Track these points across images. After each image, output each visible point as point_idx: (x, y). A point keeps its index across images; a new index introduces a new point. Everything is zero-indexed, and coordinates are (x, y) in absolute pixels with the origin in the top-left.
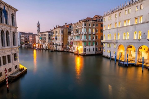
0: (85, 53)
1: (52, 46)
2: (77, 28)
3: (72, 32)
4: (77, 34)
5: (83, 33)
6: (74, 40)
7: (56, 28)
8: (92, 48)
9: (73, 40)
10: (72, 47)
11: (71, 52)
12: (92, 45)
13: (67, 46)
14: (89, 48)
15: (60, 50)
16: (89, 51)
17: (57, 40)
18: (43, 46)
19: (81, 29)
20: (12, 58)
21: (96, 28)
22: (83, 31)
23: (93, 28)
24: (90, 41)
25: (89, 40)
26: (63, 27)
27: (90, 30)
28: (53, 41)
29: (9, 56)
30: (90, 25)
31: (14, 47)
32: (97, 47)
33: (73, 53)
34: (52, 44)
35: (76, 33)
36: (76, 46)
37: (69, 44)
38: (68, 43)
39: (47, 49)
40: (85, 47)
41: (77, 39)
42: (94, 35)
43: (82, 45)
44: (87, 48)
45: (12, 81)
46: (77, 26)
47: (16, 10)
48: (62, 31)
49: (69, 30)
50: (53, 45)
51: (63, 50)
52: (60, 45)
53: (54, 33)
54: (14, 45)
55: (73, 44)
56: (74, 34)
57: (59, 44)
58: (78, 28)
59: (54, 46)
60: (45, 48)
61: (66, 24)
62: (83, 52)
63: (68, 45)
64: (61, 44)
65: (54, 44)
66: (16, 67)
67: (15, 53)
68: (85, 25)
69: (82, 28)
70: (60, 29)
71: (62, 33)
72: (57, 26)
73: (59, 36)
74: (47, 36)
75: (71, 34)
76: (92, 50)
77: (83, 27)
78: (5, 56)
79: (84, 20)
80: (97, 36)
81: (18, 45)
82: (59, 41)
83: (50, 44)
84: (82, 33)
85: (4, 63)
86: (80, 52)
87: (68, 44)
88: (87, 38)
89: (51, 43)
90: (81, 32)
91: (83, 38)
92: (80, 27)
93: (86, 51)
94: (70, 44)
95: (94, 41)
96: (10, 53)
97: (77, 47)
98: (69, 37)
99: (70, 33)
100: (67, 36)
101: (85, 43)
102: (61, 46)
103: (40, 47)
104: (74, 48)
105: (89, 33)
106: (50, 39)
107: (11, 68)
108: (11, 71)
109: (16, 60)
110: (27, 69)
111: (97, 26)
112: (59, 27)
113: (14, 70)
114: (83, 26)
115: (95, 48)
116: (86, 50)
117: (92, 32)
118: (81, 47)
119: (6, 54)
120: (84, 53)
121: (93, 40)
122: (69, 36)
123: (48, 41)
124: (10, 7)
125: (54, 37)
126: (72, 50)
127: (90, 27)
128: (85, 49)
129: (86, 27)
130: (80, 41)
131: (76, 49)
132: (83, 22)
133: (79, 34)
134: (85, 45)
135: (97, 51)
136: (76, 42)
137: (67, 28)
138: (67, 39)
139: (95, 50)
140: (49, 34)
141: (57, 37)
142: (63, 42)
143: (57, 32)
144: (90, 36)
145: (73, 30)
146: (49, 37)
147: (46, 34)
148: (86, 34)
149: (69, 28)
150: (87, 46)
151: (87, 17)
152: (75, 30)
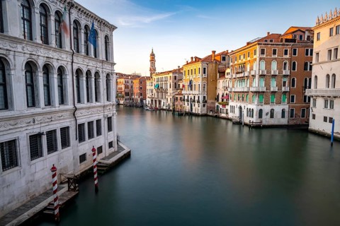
0: (261, 122)
1: (181, 103)
2: (240, 62)
3: (228, 71)
4: (241, 75)
5: (257, 73)
6: (233, 90)
7: (190, 63)
8: (278, 109)
9: (229, 90)
10: (228, 107)
11: (224, 118)
12: (280, 103)
13: (214, 103)
14: (272, 111)
15: (199, 112)
16: (272, 116)
17: (191, 90)
18: (162, 104)
19: (252, 62)
20: (104, 126)
21: (290, 60)
22: (256, 67)
23: (283, 60)
24: (274, 93)
25: (272, 90)
26: (207, 60)
28: (183, 92)
29: (99, 121)
30: (274, 53)
31: (108, 103)
32: (293, 107)
33: (228, 119)
34: (181, 98)
35: (238, 73)
37: (220, 100)
38: (218, 96)
39: (171, 111)
40: (260, 107)
41: (239, 87)
42: (285, 76)
43: (252, 102)
44: (267, 108)
45: (103, 172)
46: (242, 57)
47: (113, 28)
48: (205, 69)
49: (220, 66)
50: (184, 100)
51: (204, 112)
52: (198, 102)
53: (187, 73)
54: (108, 99)
55: (230, 101)
56: (234, 76)
57: (196, 99)
58: (244, 60)
60: (165, 107)
61: (214, 52)
62: (255, 119)
63: (218, 101)
64: (201, 99)
65: (186, 98)
66: (111, 145)
67: (109, 116)
68: (262, 52)
69: (255, 59)
70: (199, 65)
71: (205, 73)
72: (192, 58)
73: (198, 80)
74: (171, 81)
75: (226, 76)
76: (280, 115)
77: (258, 59)
78: (92, 122)
79: (259, 41)
80: (293, 80)
81: (114, 100)
82: (197, 93)
83: (177, 98)
84: (253, 73)
85: (91, 136)
86: (247, 120)
87: (217, 99)
88: (268, 86)
89: (179, 97)
90: (251, 69)
91: (257, 85)
92: (249, 59)
93: (264, 116)
94: (222, 100)
95: (285, 93)
96: (101, 117)
98: (221, 84)
99: (222, 74)
100: (215, 81)
101: (261, 96)
102: (201, 104)
103: (156, 106)
104: (233, 108)
105: (272, 73)
106: (176, 86)
107: (101, 147)
108: (102, 152)
109: (111, 131)
110: (130, 152)
111: (295, 54)
112: (197, 59)
113: (107, 151)
114: (257, 56)
115: (287, 110)
116: (264, 114)
117: (280, 68)
118: (251, 106)
119: (94, 118)
120: (259, 121)
121: (283, 89)
122: (221, 81)
123: (172, 92)
124: (103, 23)
125: (187, 84)
126: (227, 113)
127: (276, 56)
128: (261, 111)
129: (264, 59)
130: (247, 92)
131: (237, 111)
132: (258, 46)
133: (246, 74)
134: (260, 103)
135: (292, 116)
136: (237, 94)
137: (216, 61)
138: (216, 88)
139: (286, 114)
140: (175, 77)
141: (193, 84)
142: (205, 95)
143: (194, 71)
144: (274, 79)
145: (232, 66)
146: (175, 83)
147: (168, 75)
148: (264, 75)
149: (222, 62)
150: (266, 104)
151: (269, 33)
152: (235, 65)
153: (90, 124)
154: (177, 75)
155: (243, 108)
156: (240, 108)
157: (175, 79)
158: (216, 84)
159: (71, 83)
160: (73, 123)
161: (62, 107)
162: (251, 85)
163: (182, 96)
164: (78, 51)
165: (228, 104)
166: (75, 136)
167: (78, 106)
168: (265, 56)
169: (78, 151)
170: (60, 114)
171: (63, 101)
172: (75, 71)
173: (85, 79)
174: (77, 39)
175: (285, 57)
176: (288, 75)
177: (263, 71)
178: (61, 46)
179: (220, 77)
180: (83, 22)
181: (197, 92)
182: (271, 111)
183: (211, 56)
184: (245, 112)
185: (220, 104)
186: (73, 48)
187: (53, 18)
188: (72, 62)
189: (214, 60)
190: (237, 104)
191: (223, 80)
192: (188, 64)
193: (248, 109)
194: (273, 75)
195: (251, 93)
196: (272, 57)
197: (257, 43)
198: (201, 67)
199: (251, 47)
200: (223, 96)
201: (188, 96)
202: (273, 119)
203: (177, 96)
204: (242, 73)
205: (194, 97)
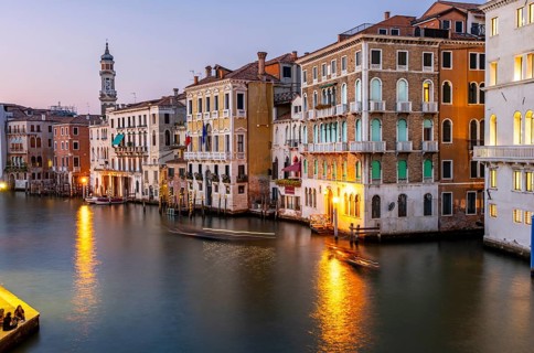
0: (378, 227)
1: (183, 185)
2: (324, 80)
3: (298, 101)
4: (328, 113)
5: (365, 108)
6: (311, 149)
7: (204, 81)
8: (415, 193)
9: (302, 148)
10: (300, 192)
11: (291, 221)
12: (420, 181)
13: (264, 183)
14: (402, 199)
15: (230, 207)
16: (402, 213)
17: (208, 149)
18: (133, 186)
19: (351, 80)
21: (438, 78)
22: (362, 95)
23: (422, 78)
24: (404, 155)
25: (400, 148)
26: (247, 73)
27: (402, 89)
28: (187, 155)
30: (402, 61)
32: (448, 188)
33: (302, 223)
34: (181, 171)
35: (320, 107)
36: (324, 185)
37: (281, 175)
38: (276, 164)
39: (156, 204)
40: (374, 191)
42: (429, 116)
43: (357, 180)
44: (389, 193)
46: (329, 69)
48: (240, 96)
49: (279, 91)
50: (190, 176)
51: (242, 205)
52: (227, 179)
53: (196, 107)
55: (305, 175)
56: (312, 116)
57: (222, 171)
58: (334, 77)
59: (195, 182)
60: (139, 196)
61: (263, 55)
62: (361, 221)
63: (275, 177)
64: (233, 174)
65: (195, 170)
68: (375, 58)
69: (359, 75)
70: (226, 88)
71: (240, 106)
72: (209, 69)
73: (225, 124)
74: (156, 127)
75: (294, 116)
76: (419, 210)
77: (365, 75)
79: (365, 31)
80: (447, 124)
82: (222, 157)
83: (171, 172)
84: (354, 108)
86: (345, 222)
87: (273, 172)
88: (390, 138)
89: (176, 167)
90: (351, 99)
91: (365, 135)
92: (344, 73)
93: (384, 213)
94: (286, 175)
95: (429, 155)
97: (325, 192)
98: (281, 134)
99: (284, 109)
100: (267, 127)
101: (376, 164)
102: (234, 185)
103: (116, 192)
104: (311, 194)
105: (399, 109)
106: (169, 141)
111: (447, 64)
112: (220, 73)
114: (364, 67)
115: (435, 196)
116: (384, 205)
117: (415, 97)
118: (352, 189)
120: (372, 223)
121: (425, 147)
122: (282, 127)
123: (158, 155)
125: (196, 135)
126: (298, 208)
127: (406, 69)
128: (376, 199)
129: (379, 74)
130: (344, 155)
131: (322, 201)
132: (363, 43)
133: (340, 111)
134: (373, 181)
135: (447, 211)
136: (319, 158)
137: (269, 78)
138: (270, 145)
139: (435, 207)
140: (167, 116)
141: (213, 135)
142: (244, 163)
143: (213, 102)
144: (403, 123)
145: (306, 90)
146: (167, 132)
147: (147, 112)
148: (381, 114)
149: (283, 80)
150: (387, 182)
151: (388, 13)
152: (314, 88)
154: (171, 112)
155: (335, 191)
156: (329, 193)
157: (167, 120)
158: (270, 136)
162: (351, 138)
163: (182, 166)
165: (299, 185)
168: (380, 68)
175: (426, 70)
176: (433, 114)
177: (377, 105)
179: (278, 117)
181: (222, 155)
182: (400, 200)
183: (257, 63)
184: (339, 204)
185: (280, 184)
189: (265, 74)
190: (321, 183)
191: (285, 125)
192: (197, 83)
193: (346, 195)
194: (400, 114)
195: (353, 157)
196: (398, 70)
197: (361, 36)
198: (230, 93)
199: (348, 45)
200: (286, 164)
201: (200, 166)
202: (406, 219)
203: (171, 166)
204: (329, 106)
205: (216, 167)
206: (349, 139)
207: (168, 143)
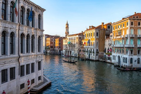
0: (132, 66)
1: (83, 53)
2: (118, 29)
3: (111, 34)
4: (119, 37)
5: (129, 36)
6: (115, 46)
7: (89, 29)
9: (112, 46)
10: (111, 56)
11: (109, 63)
13: (103, 54)
15: (94, 59)
16: (139, 62)
17: (89, 45)
18: (72, 53)
19: (125, 30)
20: (36, 67)
24: (139, 48)
25: (138, 46)
26: (99, 28)
28: (84, 46)
29: (33, 64)
31: (39, 53)
34: (83, 50)
35: (117, 36)
37: (107, 52)
38: (105, 49)
39: (77, 57)
40: (131, 57)
43: (126, 54)
44: (135, 58)
46: (120, 27)
47: (43, 10)
48: (97, 33)
49: (107, 32)
50: (85, 51)
51: (97, 59)
52: (94, 52)
53: (87, 35)
54: (39, 51)
55: (113, 52)
56: (115, 38)
57: (92, 51)
58: (121, 28)
59: (86, 53)
60: (73, 55)
62: (128, 64)
63: (105, 52)
64: (95, 51)
65: (86, 50)
66: (39, 78)
67: (39, 61)
68: (132, 24)
69: (128, 28)
70: (94, 31)
71: (97, 35)
72: (90, 27)
73: (93, 40)
74: (78, 40)
75: (110, 38)
79: (130, 17)
81: (43, 52)
84: (126, 36)
85: (28, 73)
86: (123, 64)
87: (105, 51)
88: (135, 44)
89: (82, 49)
90: (125, 33)
91: (129, 43)
92: (124, 28)
93: (134, 63)
94: (108, 52)
96: (34, 61)
98: (107, 42)
99: (108, 36)
100: (104, 41)
102: (95, 54)
103: (68, 54)
104: (114, 57)
105: (138, 36)
107: (34, 79)
108: (34, 83)
109: (40, 70)
110: (51, 83)
112: (93, 28)
113: (37, 82)
114: (129, 26)
116: (133, 61)
118: (125, 56)
119: (30, 62)
120: (130, 65)
123: (78, 46)
124: (38, 7)
125: (87, 42)
126: (111, 60)
127: (140, 26)
128: (131, 59)
129: (133, 28)
130: (123, 47)
131: (117, 58)
132: (129, 20)
133: (122, 37)
134: (131, 54)
136: (117, 48)
138: (104, 44)
140: (80, 37)
141: (91, 42)
142: (98, 49)
143: (91, 34)
144: (139, 40)
145: (114, 31)
146: (80, 41)
147: (75, 37)
148: (133, 38)
149: (108, 29)
150: (134, 55)
151: (135, 13)
152: (116, 31)
153: (28, 65)
154: (81, 36)
155: (120, 57)
156: (119, 57)
157: (80, 39)
159: (18, 41)
160: (18, 65)
161: (12, 56)
162: (125, 43)
163: (83, 49)
164: (23, 24)
165: (111, 55)
166: (18, 73)
167: (21, 55)
168: (133, 26)
169: (20, 82)
170: (10, 60)
171: (12, 52)
172: (20, 35)
173: (26, 39)
174: (22, 16)
177: (132, 35)
178: (13, 21)
179: (106, 38)
180: (26, 7)
181: (93, 47)
182: (138, 59)
183: (102, 25)
184: (122, 60)
185: (106, 54)
186: (20, 22)
187: (9, 5)
188: (19, 30)
189: (103, 28)
190: (117, 54)
191: (108, 40)
192: (87, 30)
193: (123, 57)
194: (138, 38)
195: (126, 48)
196: (138, 27)
197: (128, 18)
198: (95, 32)
199: (125, 21)
200: (108, 49)
201: (87, 49)
202: (139, 64)
203: (81, 49)
204: (120, 36)
205: (91, 49)
206: (124, 44)
207: (80, 44)
